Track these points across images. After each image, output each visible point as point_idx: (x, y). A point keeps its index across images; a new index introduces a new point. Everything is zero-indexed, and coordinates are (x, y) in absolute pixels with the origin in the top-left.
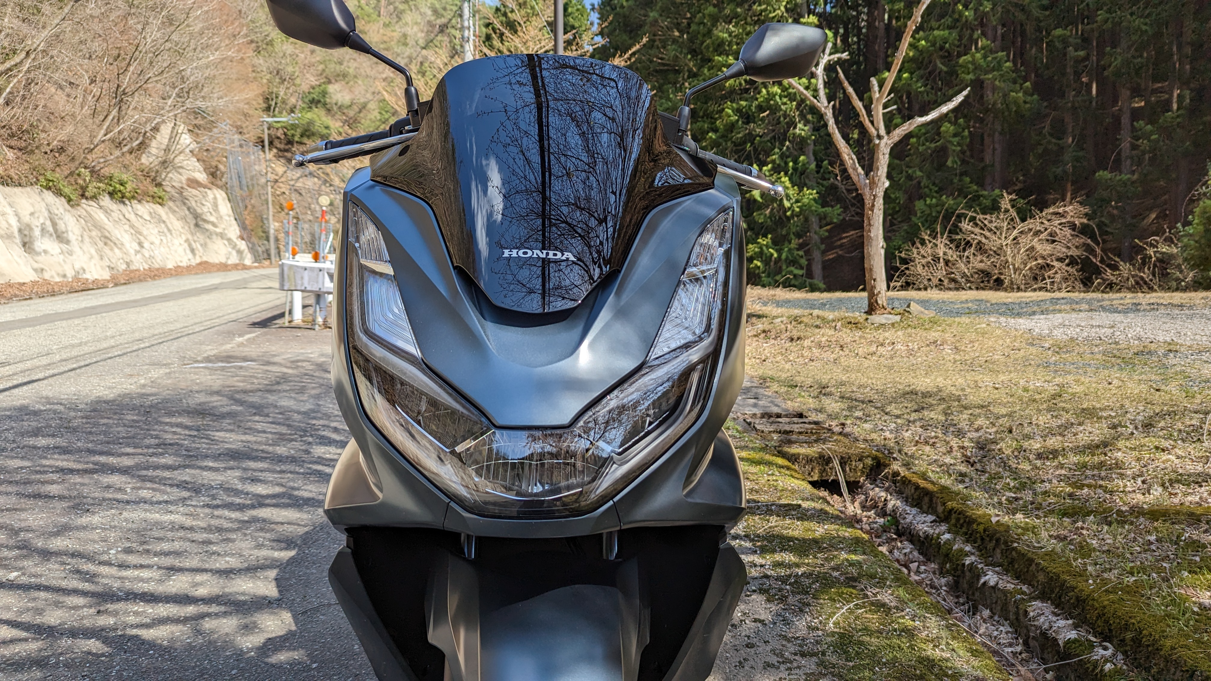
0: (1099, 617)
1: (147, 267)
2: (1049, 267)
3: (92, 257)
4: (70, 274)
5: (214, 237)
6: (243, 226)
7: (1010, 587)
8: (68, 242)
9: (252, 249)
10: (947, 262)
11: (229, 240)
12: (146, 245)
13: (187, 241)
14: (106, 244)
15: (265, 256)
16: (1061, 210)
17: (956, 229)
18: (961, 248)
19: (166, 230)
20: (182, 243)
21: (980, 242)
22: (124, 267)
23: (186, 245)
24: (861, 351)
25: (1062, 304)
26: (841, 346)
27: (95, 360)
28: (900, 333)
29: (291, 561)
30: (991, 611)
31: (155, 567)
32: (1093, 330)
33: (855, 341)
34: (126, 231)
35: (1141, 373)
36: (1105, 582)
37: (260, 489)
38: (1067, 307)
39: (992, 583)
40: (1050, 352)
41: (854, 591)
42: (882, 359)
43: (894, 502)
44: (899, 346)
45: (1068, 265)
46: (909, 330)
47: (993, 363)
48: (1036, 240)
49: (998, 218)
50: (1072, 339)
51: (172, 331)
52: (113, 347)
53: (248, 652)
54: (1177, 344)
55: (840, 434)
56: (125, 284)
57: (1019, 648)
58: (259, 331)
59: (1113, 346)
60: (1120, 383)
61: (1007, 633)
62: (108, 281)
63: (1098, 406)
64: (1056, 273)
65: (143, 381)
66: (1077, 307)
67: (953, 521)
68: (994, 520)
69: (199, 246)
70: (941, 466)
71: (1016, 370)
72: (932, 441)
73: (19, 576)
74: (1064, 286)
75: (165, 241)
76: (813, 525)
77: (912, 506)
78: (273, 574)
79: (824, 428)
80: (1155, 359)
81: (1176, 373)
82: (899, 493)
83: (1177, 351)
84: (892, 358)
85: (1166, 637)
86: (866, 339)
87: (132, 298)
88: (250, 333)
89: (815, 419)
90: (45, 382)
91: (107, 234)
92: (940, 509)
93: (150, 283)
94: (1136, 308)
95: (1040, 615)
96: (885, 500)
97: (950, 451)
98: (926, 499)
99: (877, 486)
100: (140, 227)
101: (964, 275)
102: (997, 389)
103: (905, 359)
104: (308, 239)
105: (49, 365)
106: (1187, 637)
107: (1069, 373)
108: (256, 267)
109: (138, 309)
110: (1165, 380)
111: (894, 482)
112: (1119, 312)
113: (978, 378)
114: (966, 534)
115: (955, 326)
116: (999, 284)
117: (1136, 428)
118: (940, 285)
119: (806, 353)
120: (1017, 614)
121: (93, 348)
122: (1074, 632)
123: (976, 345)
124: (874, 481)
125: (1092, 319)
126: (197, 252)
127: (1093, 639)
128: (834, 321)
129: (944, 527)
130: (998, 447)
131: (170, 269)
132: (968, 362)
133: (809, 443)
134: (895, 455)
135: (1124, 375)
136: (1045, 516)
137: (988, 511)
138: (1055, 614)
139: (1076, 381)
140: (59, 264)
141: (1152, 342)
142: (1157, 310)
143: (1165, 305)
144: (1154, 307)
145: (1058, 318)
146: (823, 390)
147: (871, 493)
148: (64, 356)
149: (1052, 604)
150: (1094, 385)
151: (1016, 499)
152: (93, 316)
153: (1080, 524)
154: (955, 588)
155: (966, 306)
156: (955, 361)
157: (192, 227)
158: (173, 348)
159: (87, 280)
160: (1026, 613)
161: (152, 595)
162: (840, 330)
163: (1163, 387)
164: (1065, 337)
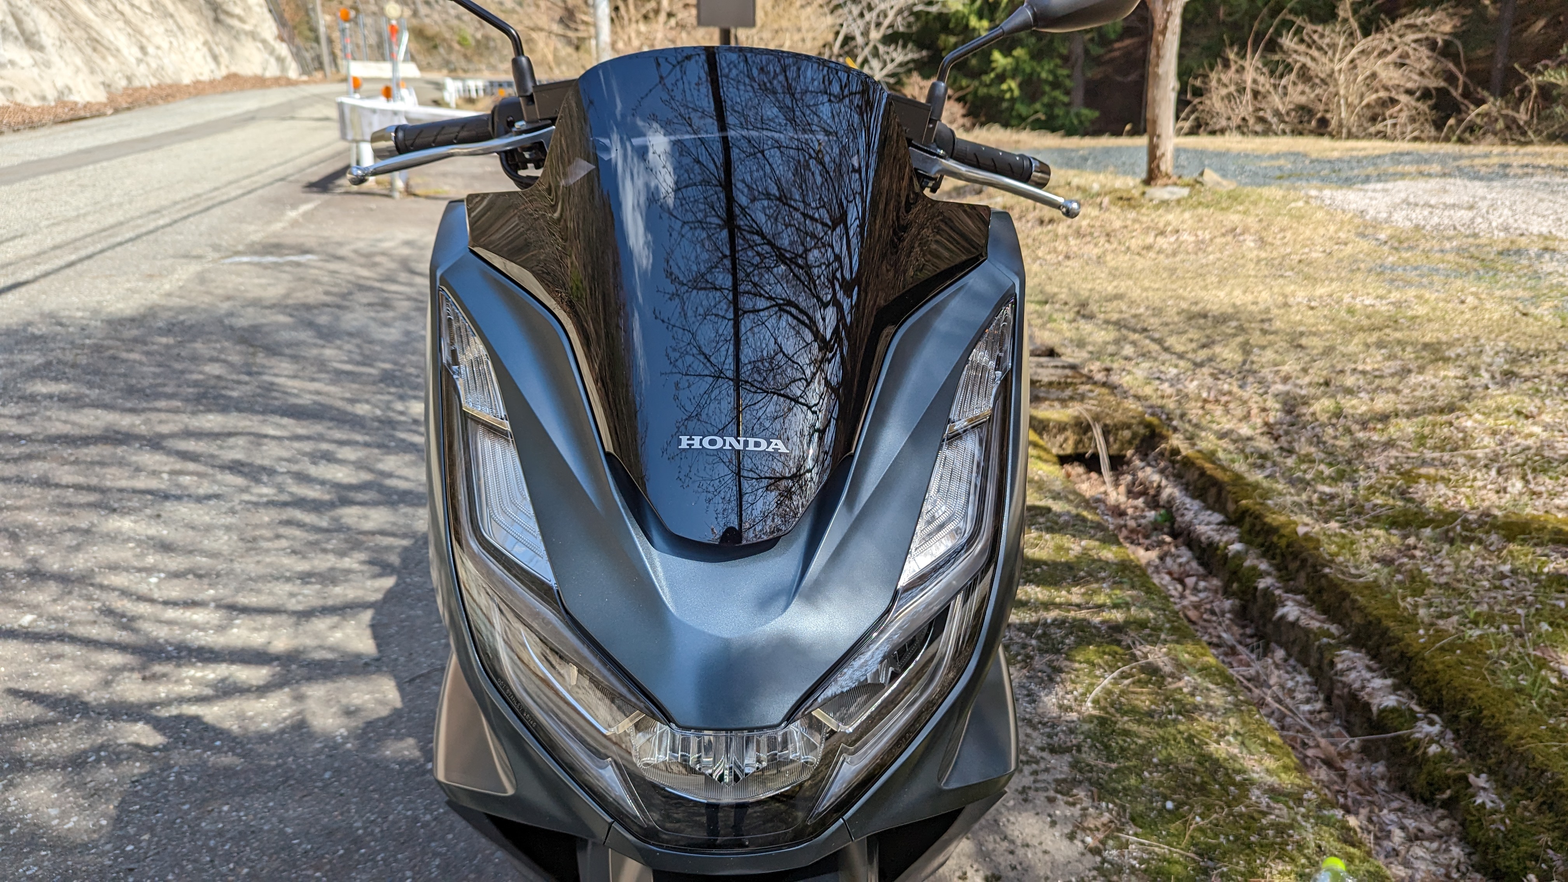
0: (1428, 682)
1: (155, 82)
2: (1393, 102)
3: (78, 70)
4: (51, 95)
5: (243, 37)
6: (281, 21)
7: (1315, 625)
8: (41, 48)
9: (297, 55)
10: (1256, 94)
11: (264, 42)
12: (151, 50)
13: (206, 43)
14: (95, 50)
15: (316, 64)
16: (1419, 21)
17: (1273, 46)
18: (1277, 73)
19: (175, 28)
20: (200, 46)
21: (1304, 66)
22: (124, 83)
23: (205, 50)
24: (1134, 244)
25: (1406, 163)
26: (1108, 235)
27: (99, 247)
28: (1187, 215)
29: (390, 595)
30: (1286, 650)
31: (213, 605)
32: (1446, 213)
33: (1126, 227)
34: (120, 29)
35: (1506, 286)
36: (1440, 634)
37: (341, 475)
38: (1412, 168)
39: (1291, 618)
40: (1386, 248)
41: (1119, 650)
42: (1162, 257)
43: (1170, 491)
44: (1185, 237)
45: (1418, 99)
46: (1201, 211)
47: (1309, 264)
48: (1380, 62)
49: (1333, 31)
50: (1417, 228)
51: (199, 196)
52: (121, 224)
53: (344, 743)
54: (1555, 238)
55: (1104, 384)
56: (128, 109)
57: (1318, 706)
58: (318, 199)
59: (1471, 240)
60: (1476, 302)
61: (1305, 683)
62: (105, 105)
63: (1444, 338)
64: (1401, 110)
65: (167, 287)
66: (1425, 168)
67: (1247, 526)
68: (1301, 530)
69: (223, 51)
70: (1235, 441)
71: (1339, 278)
72: (1224, 399)
73: (35, 621)
74: (1409, 128)
75: (175, 43)
76: (1067, 541)
77: (1193, 497)
78: (367, 616)
79: (1082, 375)
80: (1525, 262)
81: (1551, 287)
82: (1178, 477)
83: (1554, 250)
84: (1174, 254)
85: (1513, 722)
86: (1141, 223)
87: (141, 135)
88: (306, 201)
89: (1071, 360)
90: (36, 286)
91: (94, 35)
92: (1231, 507)
93: (163, 108)
94: (1503, 172)
95: (1349, 669)
96: (1159, 486)
97: (1247, 417)
98: (1213, 491)
99: (1149, 465)
100: (140, 24)
101: (1277, 113)
102: (1312, 308)
103: (1193, 257)
104: (373, 40)
105: (39, 254)
106: (1539, 722)
107: (1409, 283)
108: (305, 82)
109: (149, 155)
110: (1536, 300)
111: (1173, 462)
112: (1481, 179)
113: (1290, 289)
114: (1262, 545)
115: (1262, 204)
116: (1322, 128)
117: (1493, 377)
118: (1242, 129)
119: (1061, 246)
120: (1320, 660)
121: (95, 226)
122: (1393, 697)
123: (1289, 234)
124: (1144, 457)
125: (1445, 191)
126: (221, 60)
127: (1417, 708)
128: (1098, 194)
129: (1233, 534)
130: (1311, 410)
131: (187, 86)
132: (1276, 262)
133: (1063, 402)
134: (1175, 423)
135: (1482, 288)
136: (1368, 526)
137: (1294, 518)
138: (1370, 669)
139: (1419, 297)
140: (34, 80)
141: (1522, 235)
142: (1532, 175)
143: (1543, 168)
144: (1529, 171)
145: (1401, 189)
146: (1083, 311)
147: (1140, 474)
148: (58, 240)
149: (1368, 653)
150: (1441, 304)
151: (1332, 497)
152: (91, 167)
153: (1411, 541)
154: (1242, 615)
155: (1276, 163)
156: (1259, 261)
157: (211, 23)
158: (203, 228)
159: (76, 103)
160: (1332, 664)
161: (211, 651)
162: (1107, 209)
163: (1532, 310)
164: (1408, 224)
